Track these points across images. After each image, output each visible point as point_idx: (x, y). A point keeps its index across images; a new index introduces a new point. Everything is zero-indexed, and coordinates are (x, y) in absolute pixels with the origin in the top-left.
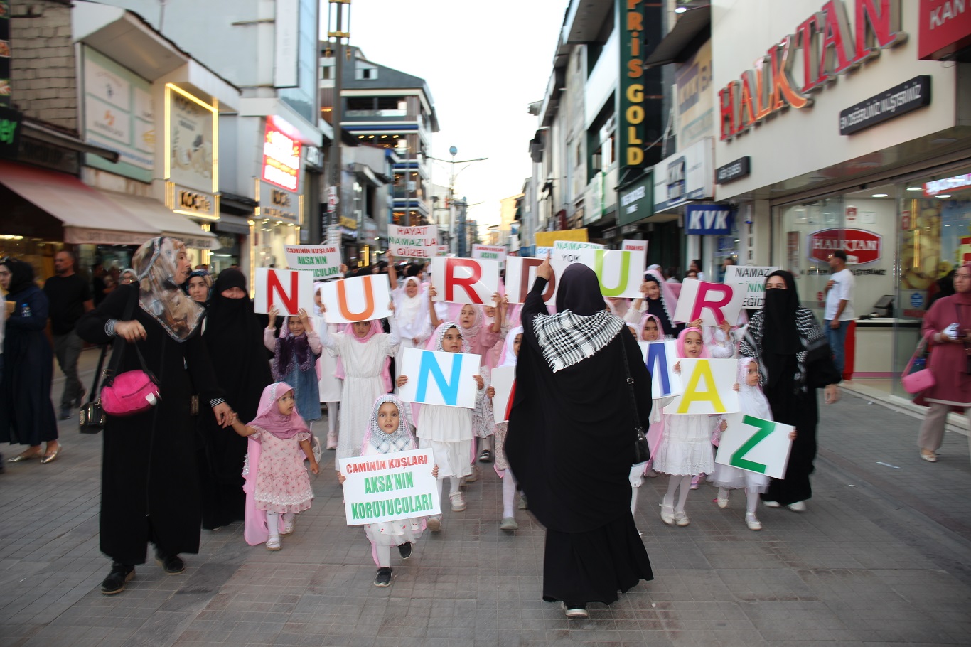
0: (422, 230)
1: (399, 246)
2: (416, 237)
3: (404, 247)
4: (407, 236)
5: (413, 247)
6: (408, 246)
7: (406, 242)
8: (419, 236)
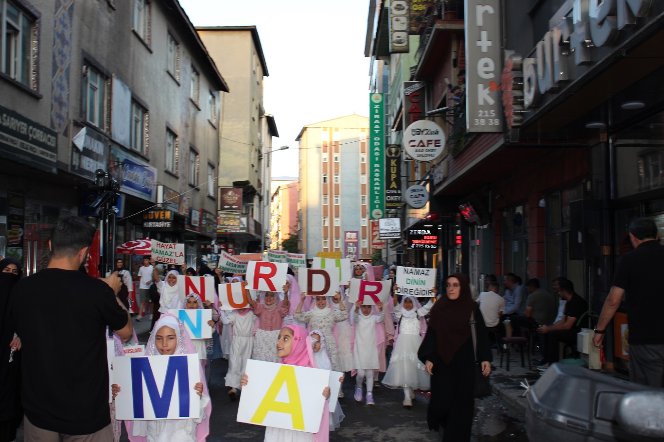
0: (173, 246)
1: (157, 255)
2: (169, 250)
3: (161, 256)
4: (162, 249)
5: (167, 256)
6: (164, 256)
7: (162, 253)
8: (171, 250)
